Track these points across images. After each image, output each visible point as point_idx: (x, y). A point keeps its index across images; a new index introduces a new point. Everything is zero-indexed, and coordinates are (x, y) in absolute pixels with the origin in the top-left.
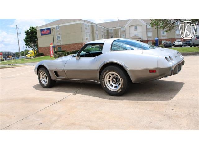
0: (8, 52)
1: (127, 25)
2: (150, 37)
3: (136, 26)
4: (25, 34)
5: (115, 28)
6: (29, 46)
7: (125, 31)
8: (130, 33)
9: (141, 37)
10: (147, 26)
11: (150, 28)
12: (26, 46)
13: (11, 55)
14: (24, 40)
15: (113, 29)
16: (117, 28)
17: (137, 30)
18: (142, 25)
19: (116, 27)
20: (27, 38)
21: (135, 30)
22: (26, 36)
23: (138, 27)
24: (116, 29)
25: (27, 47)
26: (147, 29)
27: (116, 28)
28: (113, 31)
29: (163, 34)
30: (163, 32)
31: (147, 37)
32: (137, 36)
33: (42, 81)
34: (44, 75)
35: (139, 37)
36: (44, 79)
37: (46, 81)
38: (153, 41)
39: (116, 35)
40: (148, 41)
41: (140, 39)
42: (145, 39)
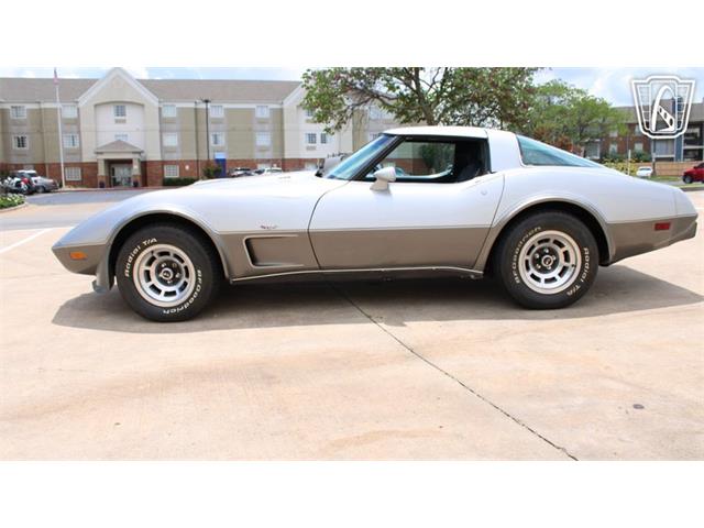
1: (85, 101)
2: (171, 150)
3: (120, 108)
5: (35, 106)
7: (76, 122)
8: (96, 131)
9: (141, 148)
10: (160, 109)
11: (173, 118)
15: (28, 106)
16: (47, 105)
17: (124, 121)
18: (142, 106)
19: (39, 103)
21: (117, 121)
23: (129, 111)
24: (40, 109)
26: (162, 121)
27: (43, 106)
28: (24, 116)
29: (216, 142)
30: (215, 136)
31: (163, 149)
32: (126, 144)
33: (144, 288)
34: (159, 259)
35: (132, 147)
36: (154, 281)
37: (170, 289)
38: (181, 164)
39: (42, 133)
40: (163, 163)
41: (137, 156)
42: (154, 155)
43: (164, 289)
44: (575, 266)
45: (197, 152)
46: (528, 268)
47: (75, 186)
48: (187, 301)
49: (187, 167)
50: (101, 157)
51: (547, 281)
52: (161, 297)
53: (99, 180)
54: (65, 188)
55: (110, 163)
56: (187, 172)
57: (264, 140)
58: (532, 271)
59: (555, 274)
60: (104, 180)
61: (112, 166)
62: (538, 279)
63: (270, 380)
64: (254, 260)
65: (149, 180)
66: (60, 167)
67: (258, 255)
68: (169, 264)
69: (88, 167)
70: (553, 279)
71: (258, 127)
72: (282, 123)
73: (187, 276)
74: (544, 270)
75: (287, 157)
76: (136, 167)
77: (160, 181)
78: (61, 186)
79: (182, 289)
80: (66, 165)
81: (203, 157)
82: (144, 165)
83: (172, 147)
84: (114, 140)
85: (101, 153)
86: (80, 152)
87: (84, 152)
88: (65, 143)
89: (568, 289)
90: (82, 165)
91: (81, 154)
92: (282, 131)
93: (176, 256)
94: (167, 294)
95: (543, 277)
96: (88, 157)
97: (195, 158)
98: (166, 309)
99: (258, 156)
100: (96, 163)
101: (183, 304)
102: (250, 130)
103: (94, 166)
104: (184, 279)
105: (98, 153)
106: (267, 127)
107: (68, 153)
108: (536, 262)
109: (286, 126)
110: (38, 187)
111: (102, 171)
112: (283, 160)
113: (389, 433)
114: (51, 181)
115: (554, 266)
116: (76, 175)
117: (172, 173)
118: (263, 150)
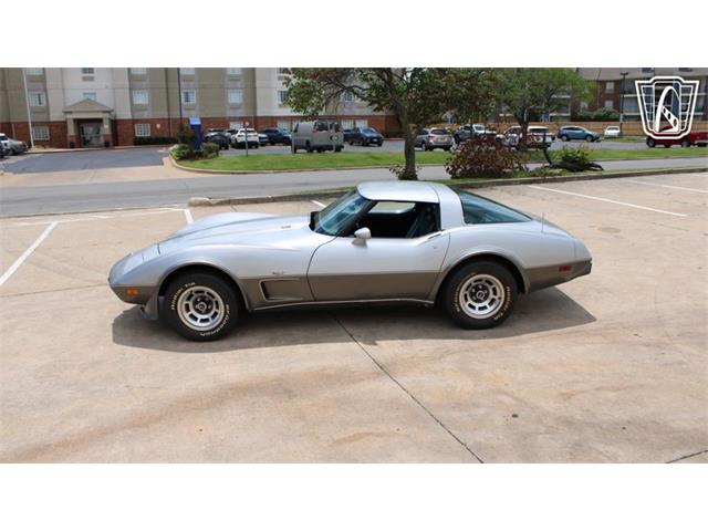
2: (141, 108)
7: (43, 79)
8: (63, 89)
9: (111, 107)
11: (143, 76)
17: (92, 78)
21: (84, 78)
26: (131, 78)
29: (187, 100)
30: (187, 94)
31: (134, 108)
32: (95, 103)
33: (185, 317)
34: (195, 296)
35: (103, 106)
36: (193, 311)
37: (205, 317)
38: (152, 122)
39: (6, 91)
40: (134, 121)
41: (107, 115)
42: (124, 113)
43: (200, 317)
44: (500, 298)
45: (169, 110)
46: (466, 300)
47: (44, 146)
48: (218, 326)
49: (158, 126)
50: (69, 116)
51: (480, 309)
52: (198, 323)
53: (69, 139)
54: (34, 149)
55: (79, 122)
56: (158, 130)
57: (235, 98)
58: (470, 301)
59: (486, 303)
60: (74, 140)
61: (82, 125)
62: (473, 308)
63: (289, 394)
64: (267, 296)
65: (119, 138)
66: (28, 126)
67: (269, 291)
68: (203, 299)
69: (57, 126)
70: (485, 308)
71: (230, 84)
72: (254, 81)
73: (217, 307)
74: (478, 301)
75: (259, 114)
76: (106, 127)
77: (131, 139)
78: (30, 146)
79: (213, 317)
80: (34, 124)
81: (175, 115)
82: (114, 123)
83: (142, 105)
84: (82, 98)
85: (71, 112)
86: (47, 110)
87: (51, 109)
88: (31, 101)
89: (495, 315)
90: (50, 125)
91: (49, 114)
92: (254, 88)
93: (208, 293)
94: (202, 321)
95: (477, 305)
96: (55, 116)
97: (166, 117)
98: (203, 332)
99: (230, 113)
100: (66, 122)
101: (216, 328)
102: (222, 87)
103: (63, 125)
104: (214, 309)
105: (66, 113)
106: (239, 84)
107: (34, 111)
108: (472, 295)
109: (258, 84)
110: (8, 150)
111: (71, 131)
112: (256, 118)
113: (368, 434)
114: (21, 143)
115: (486, 298)
116: (44, 133)
117: (142, 131)
118: (234, 107)
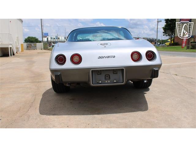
0: (152, 38)
4: (165, 21)
6: (167, 34)
12: (164, 34)
13: (154, 42)
14: (163, 28)
20: (166, 26)
22: (166, 24)
25: (165, 36)
